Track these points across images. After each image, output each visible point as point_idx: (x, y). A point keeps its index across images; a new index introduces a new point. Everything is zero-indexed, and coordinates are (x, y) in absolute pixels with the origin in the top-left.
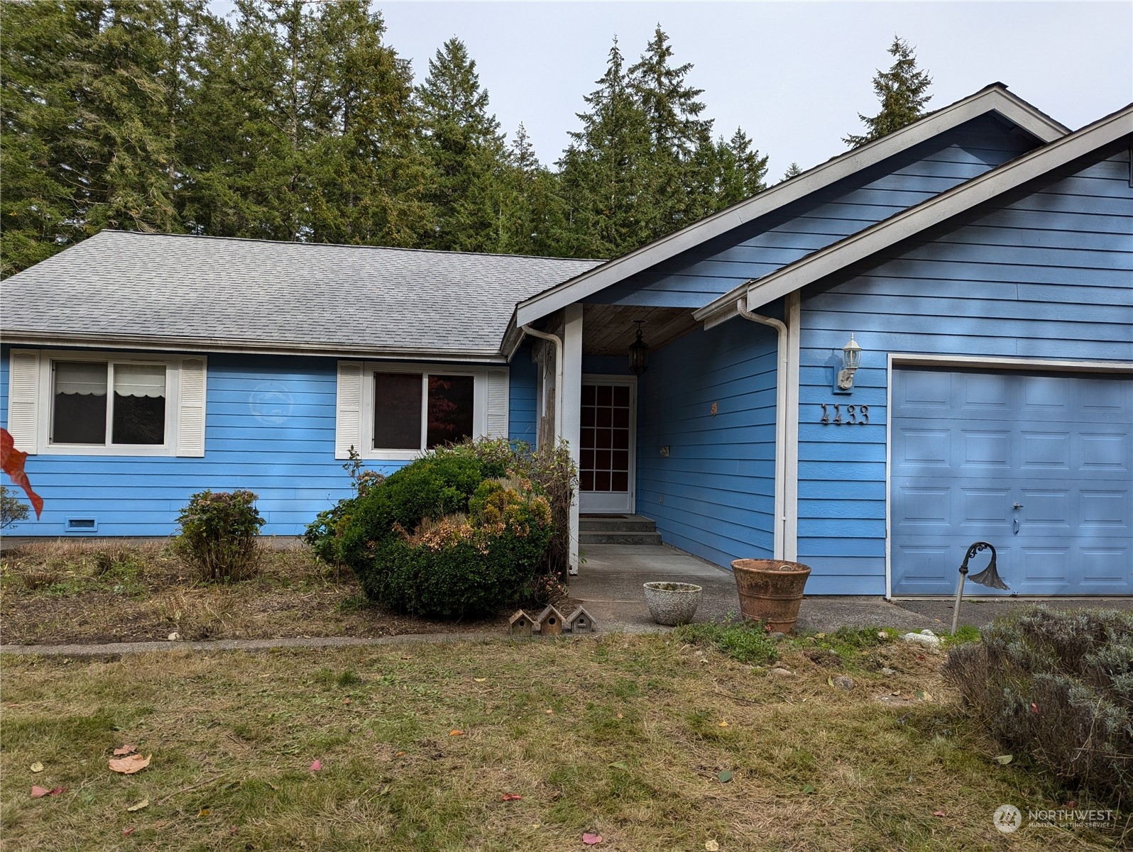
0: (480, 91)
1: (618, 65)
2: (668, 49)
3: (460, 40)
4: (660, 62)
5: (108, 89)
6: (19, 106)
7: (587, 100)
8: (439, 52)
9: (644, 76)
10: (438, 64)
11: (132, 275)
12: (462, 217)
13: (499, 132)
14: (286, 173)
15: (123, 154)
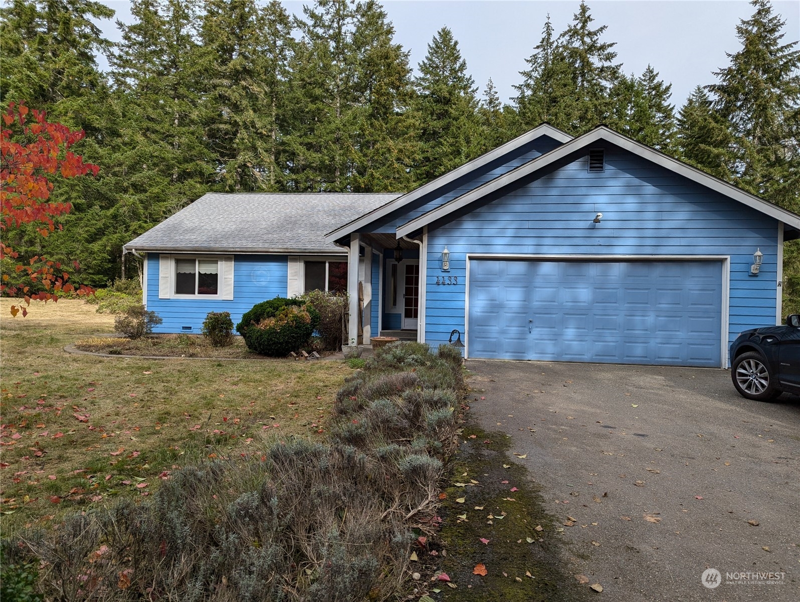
0: (461, 60)
1: (549, 34)
2: (589, 17)
3: (448, 28)
4: (583, 27)
5: (234, 94)
6: (190, 110)
7: (527, 61)
8: (434, 38)
9: (571, 39)
10: (434, 46)
11: (212, 217)
12: (445, 147)
13: (474, 87)
14: (332, 132)
15: (243, 131)
